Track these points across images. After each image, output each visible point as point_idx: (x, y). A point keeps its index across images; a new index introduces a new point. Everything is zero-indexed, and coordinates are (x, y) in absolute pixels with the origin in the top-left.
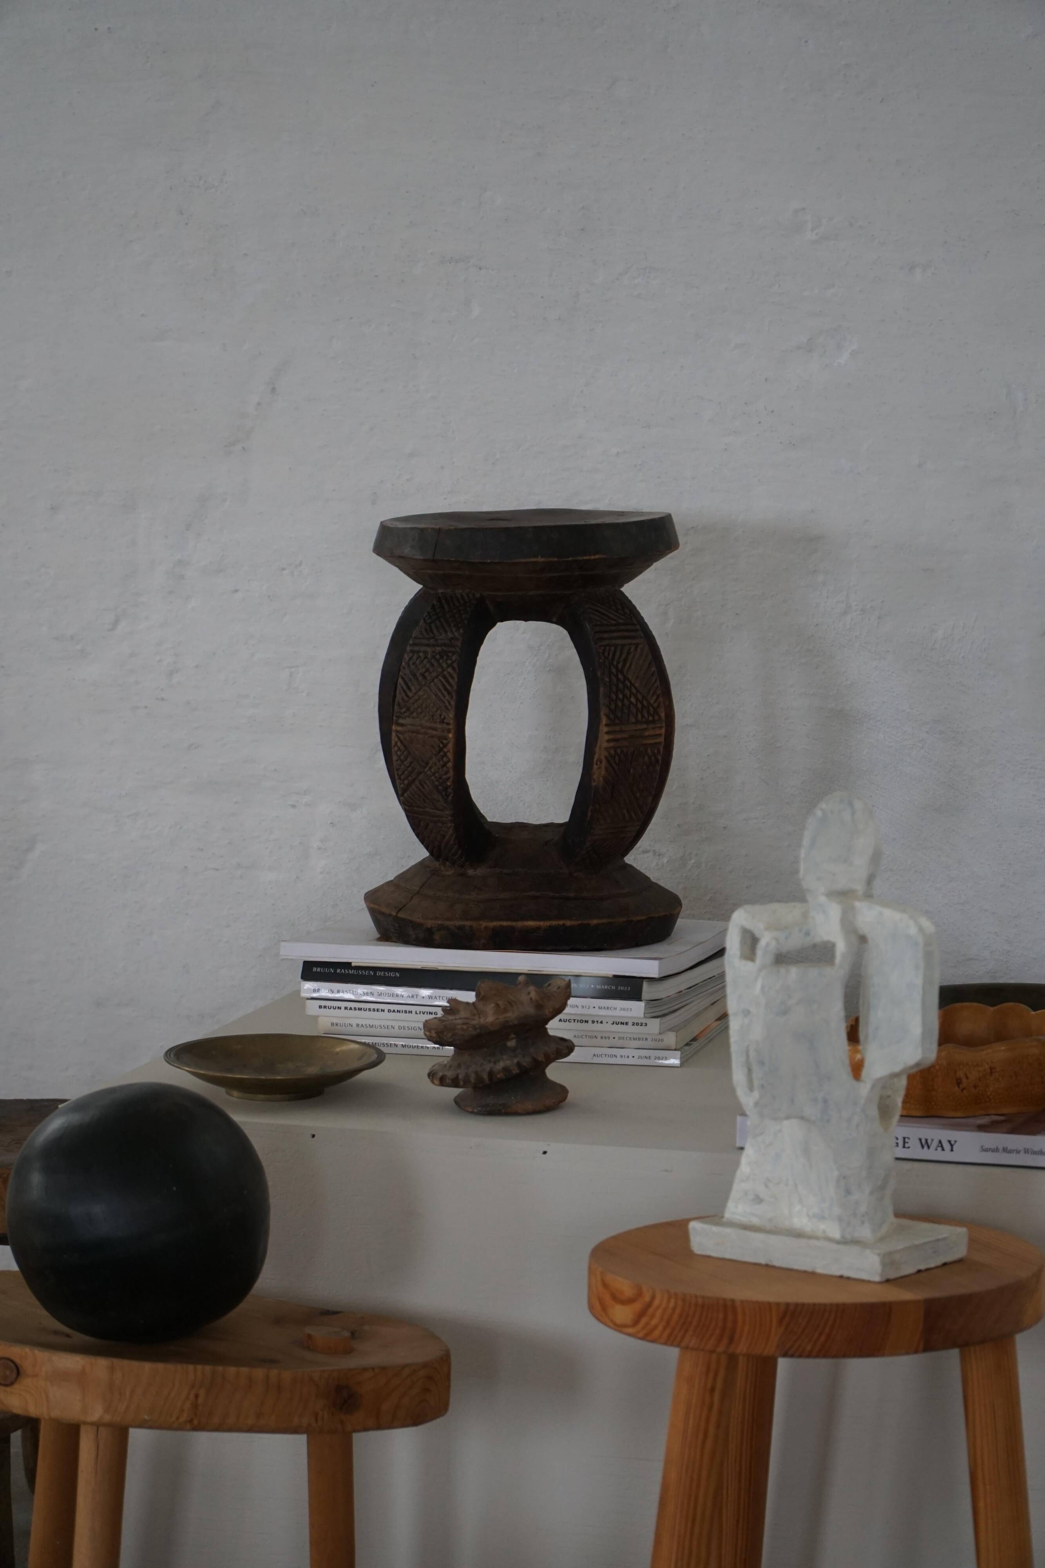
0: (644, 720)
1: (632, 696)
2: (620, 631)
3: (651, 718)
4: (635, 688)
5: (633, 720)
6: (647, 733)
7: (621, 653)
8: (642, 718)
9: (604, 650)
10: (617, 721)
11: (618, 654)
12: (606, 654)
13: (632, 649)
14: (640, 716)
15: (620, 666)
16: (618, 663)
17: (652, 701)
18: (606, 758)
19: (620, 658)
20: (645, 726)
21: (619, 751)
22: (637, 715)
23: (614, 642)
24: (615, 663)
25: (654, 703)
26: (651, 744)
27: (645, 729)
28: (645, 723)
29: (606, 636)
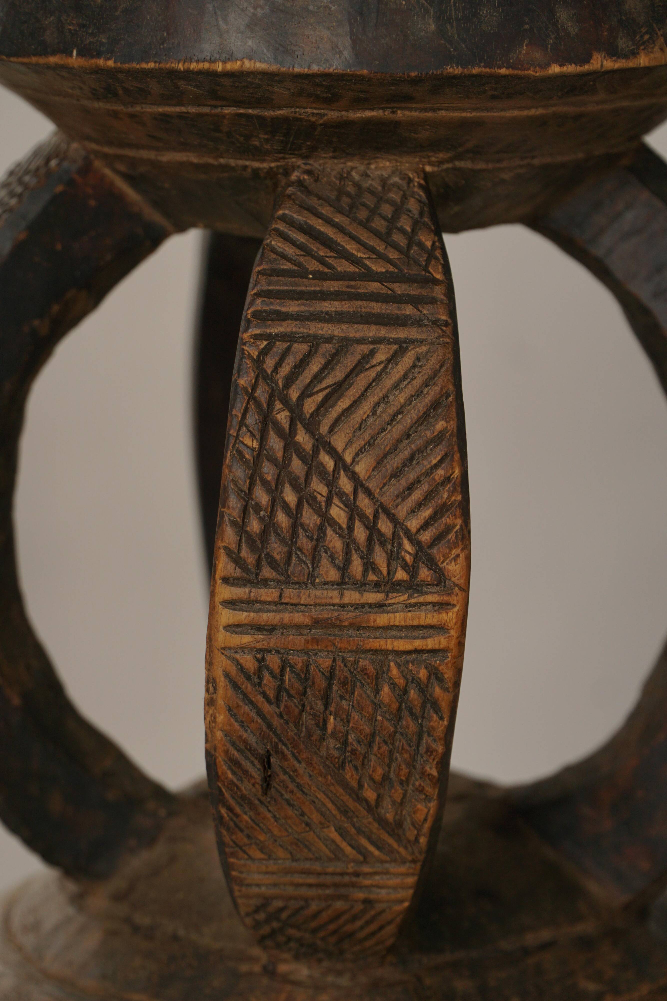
0: (372, 577)
1: (336, 500)
2: (358, 297)
3: (401, 575)
4: (354, 477)
5: (333, 575)
6: (382, 619)
7: (327, 367)
8: (365, 572)
9: (265, 352)
10: (267, 572)
11: (315, 366)
12: (269, 363)
13: (381, 356)
14: (357, 566)
15: (310, 406)
16: (305, 394)
17: (413, 524)
18: (227, 675)
19: (318, 377)
20: (373, 597)
21: (273, 661)
22: (348, 561)
23: (314, 328)
24: (294, 394)
25: (418, 531)
26: (398, 653)
27: (380, 606)
28: (377, 585)
29: (292, 307)
